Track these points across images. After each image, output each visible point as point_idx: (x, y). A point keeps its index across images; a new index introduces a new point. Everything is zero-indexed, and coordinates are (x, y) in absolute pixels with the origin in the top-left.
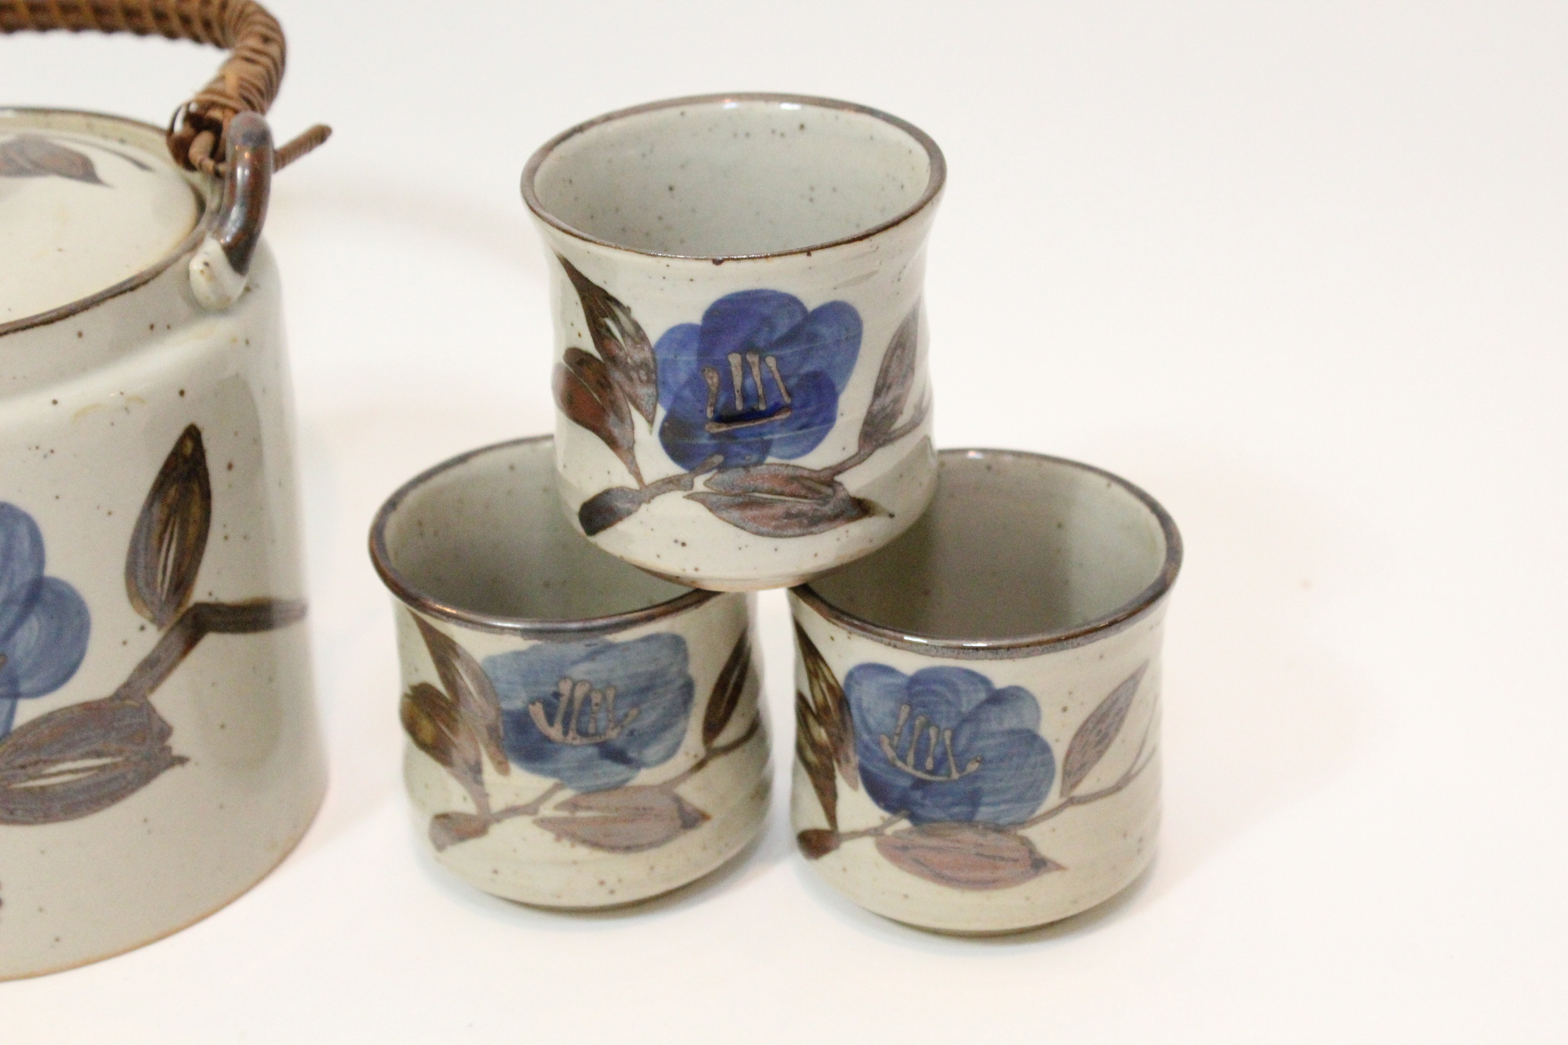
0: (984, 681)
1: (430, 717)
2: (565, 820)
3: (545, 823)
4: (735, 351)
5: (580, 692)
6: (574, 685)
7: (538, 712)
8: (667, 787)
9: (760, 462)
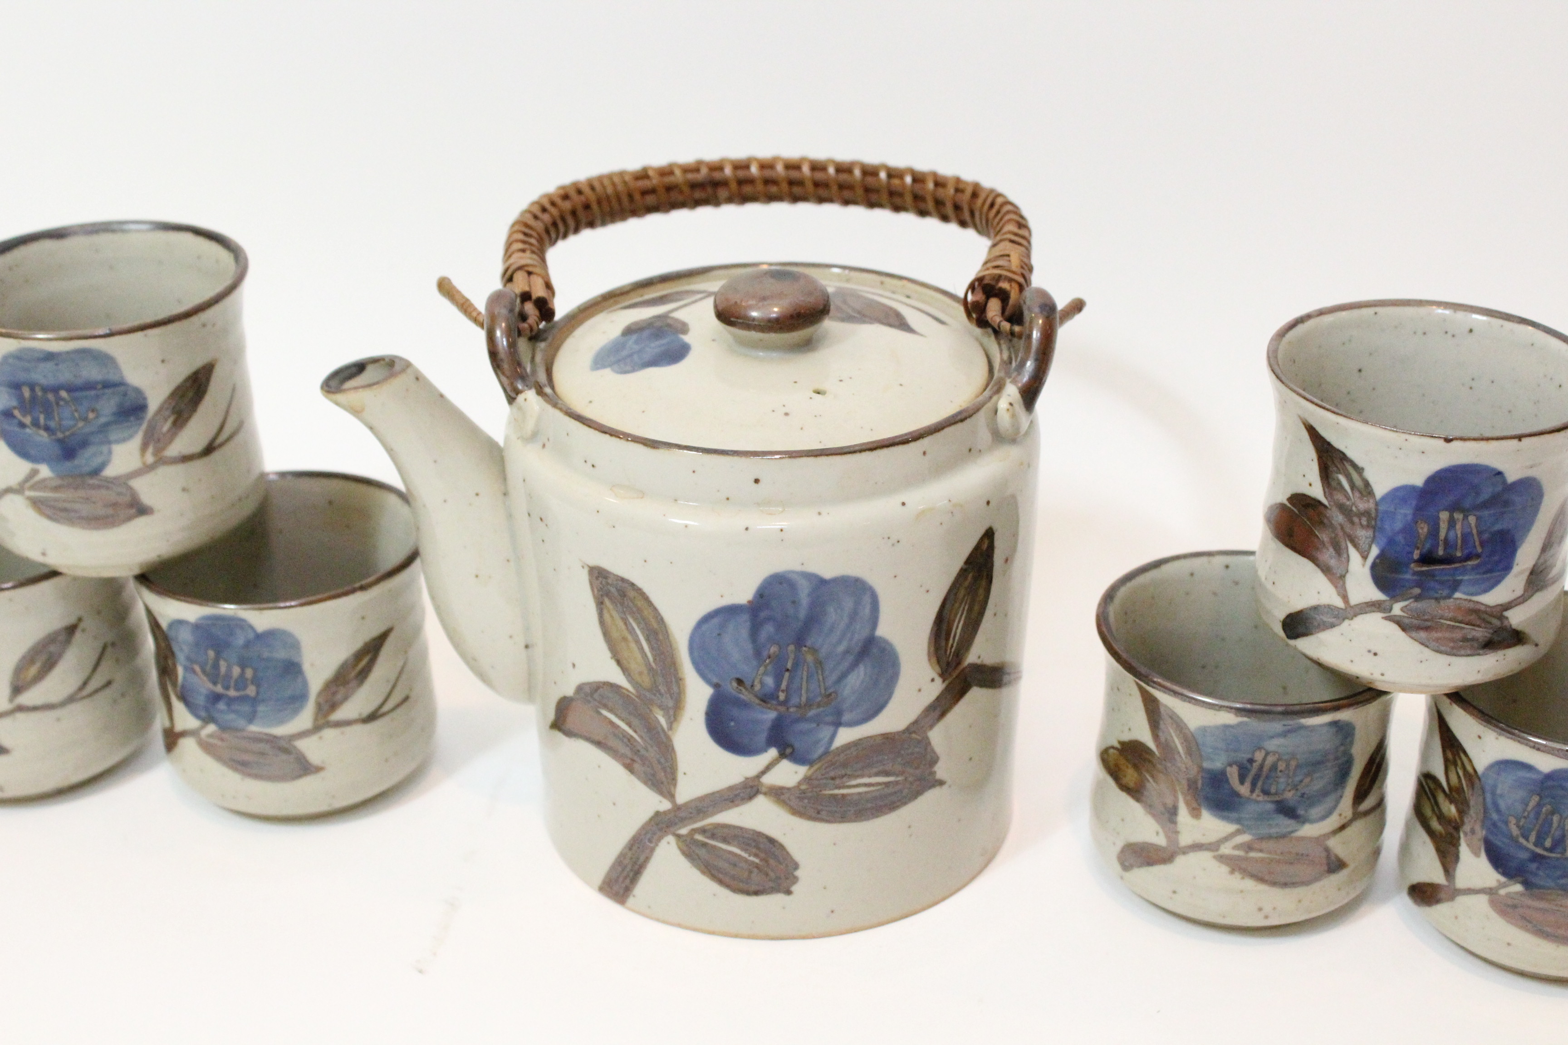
1: (1136, 767)
2: (1238, 858)
3: (1222, 859)
4: (1446, 510)
5: (1270, 760)
6: (1267, 754)
7: (1233, 773)
8: (1320, 840)
9: (1449, 597)
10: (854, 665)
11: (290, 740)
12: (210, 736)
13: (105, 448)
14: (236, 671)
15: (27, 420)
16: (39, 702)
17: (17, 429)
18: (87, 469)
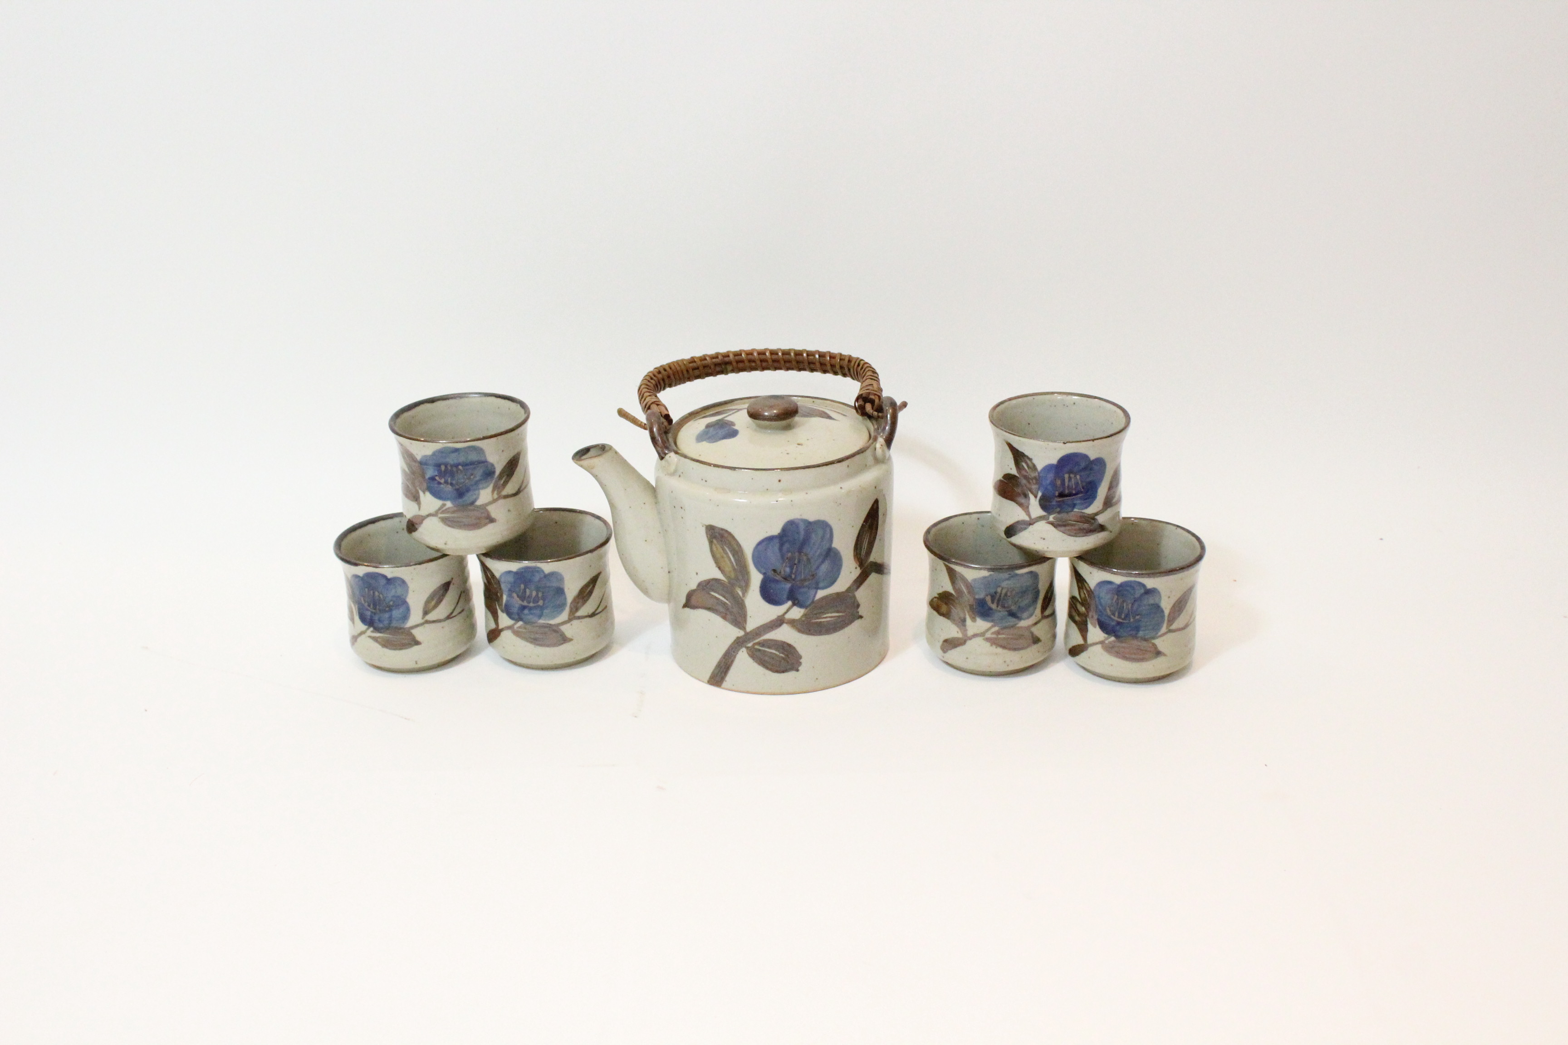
0: (1144, 586)
1: (946, 604)
2: (996, 639)
3: (987, 640)
4: (1066, 473)
5: (1004, 591)
6: (1002, 589)
7: (988, 599)
8: (1028, 628)
9: (1072, 511)
10: (823, 562)
11: (558, 626)
12: (520, 627)
13: (477, 492)
14: (534, 593)
15: (442, 481)
16: (434, 619)
17: (436, 485)
18: (468, 502)
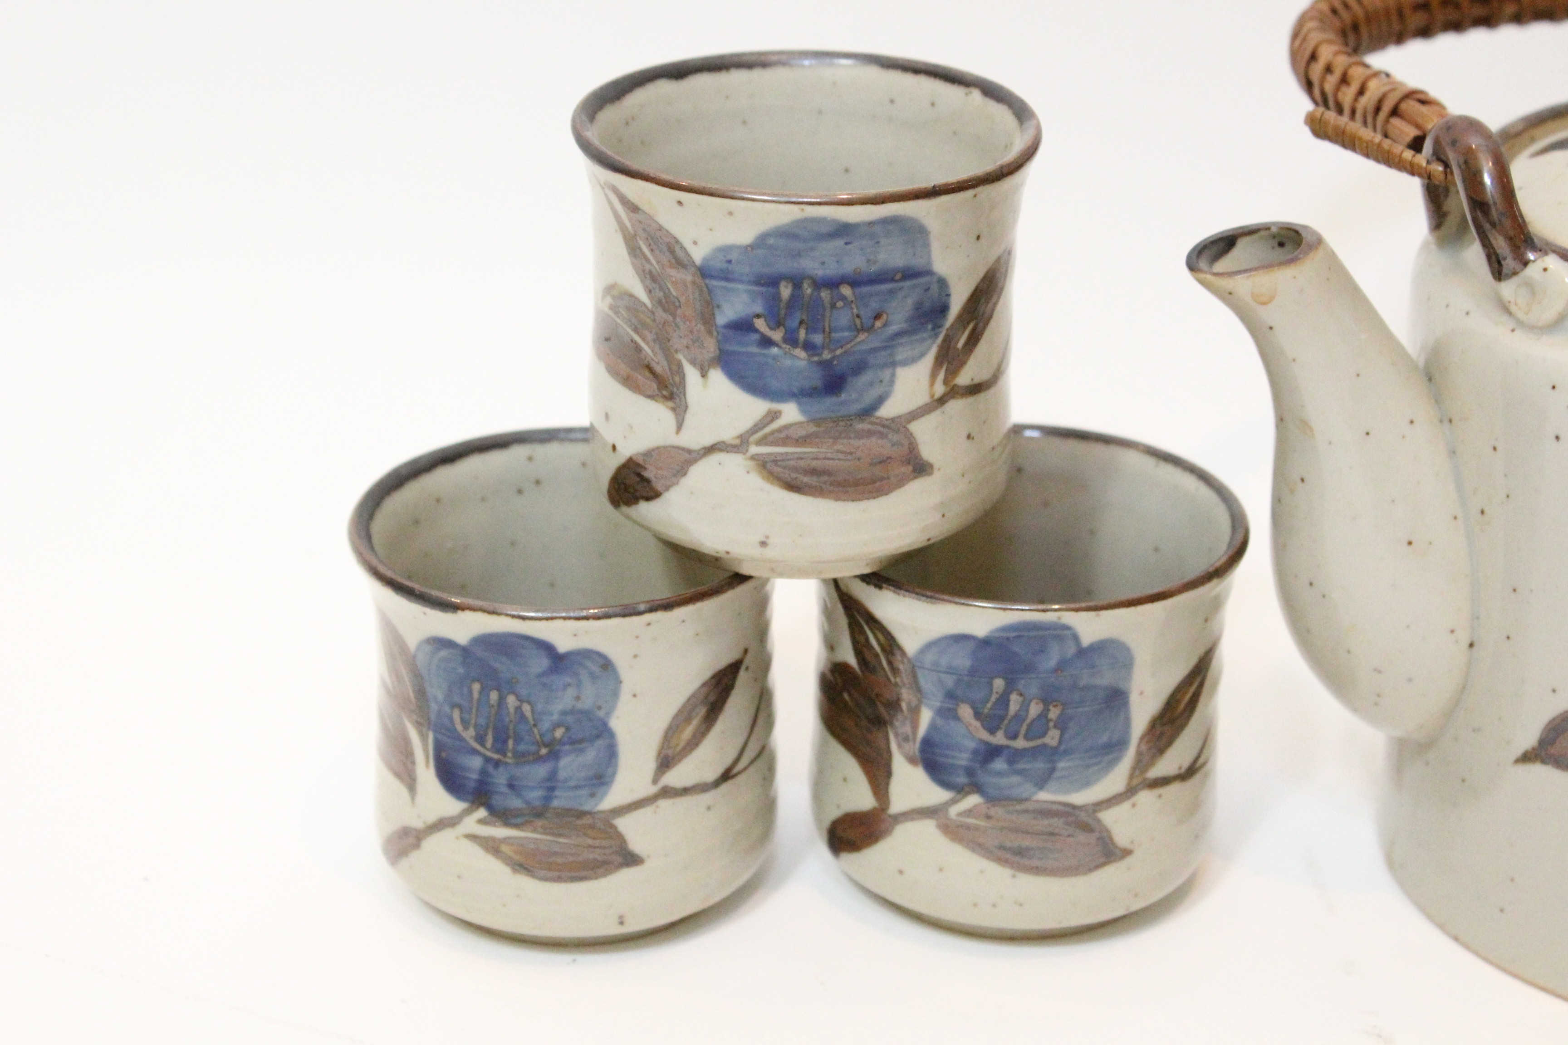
11: (1095, 811)
12: (969, 812)
13: (886, 374)
14: (1035, 709)
15: (777, 336)
16: (689, 782)
17: (754, 349)
18: (856, 407)
